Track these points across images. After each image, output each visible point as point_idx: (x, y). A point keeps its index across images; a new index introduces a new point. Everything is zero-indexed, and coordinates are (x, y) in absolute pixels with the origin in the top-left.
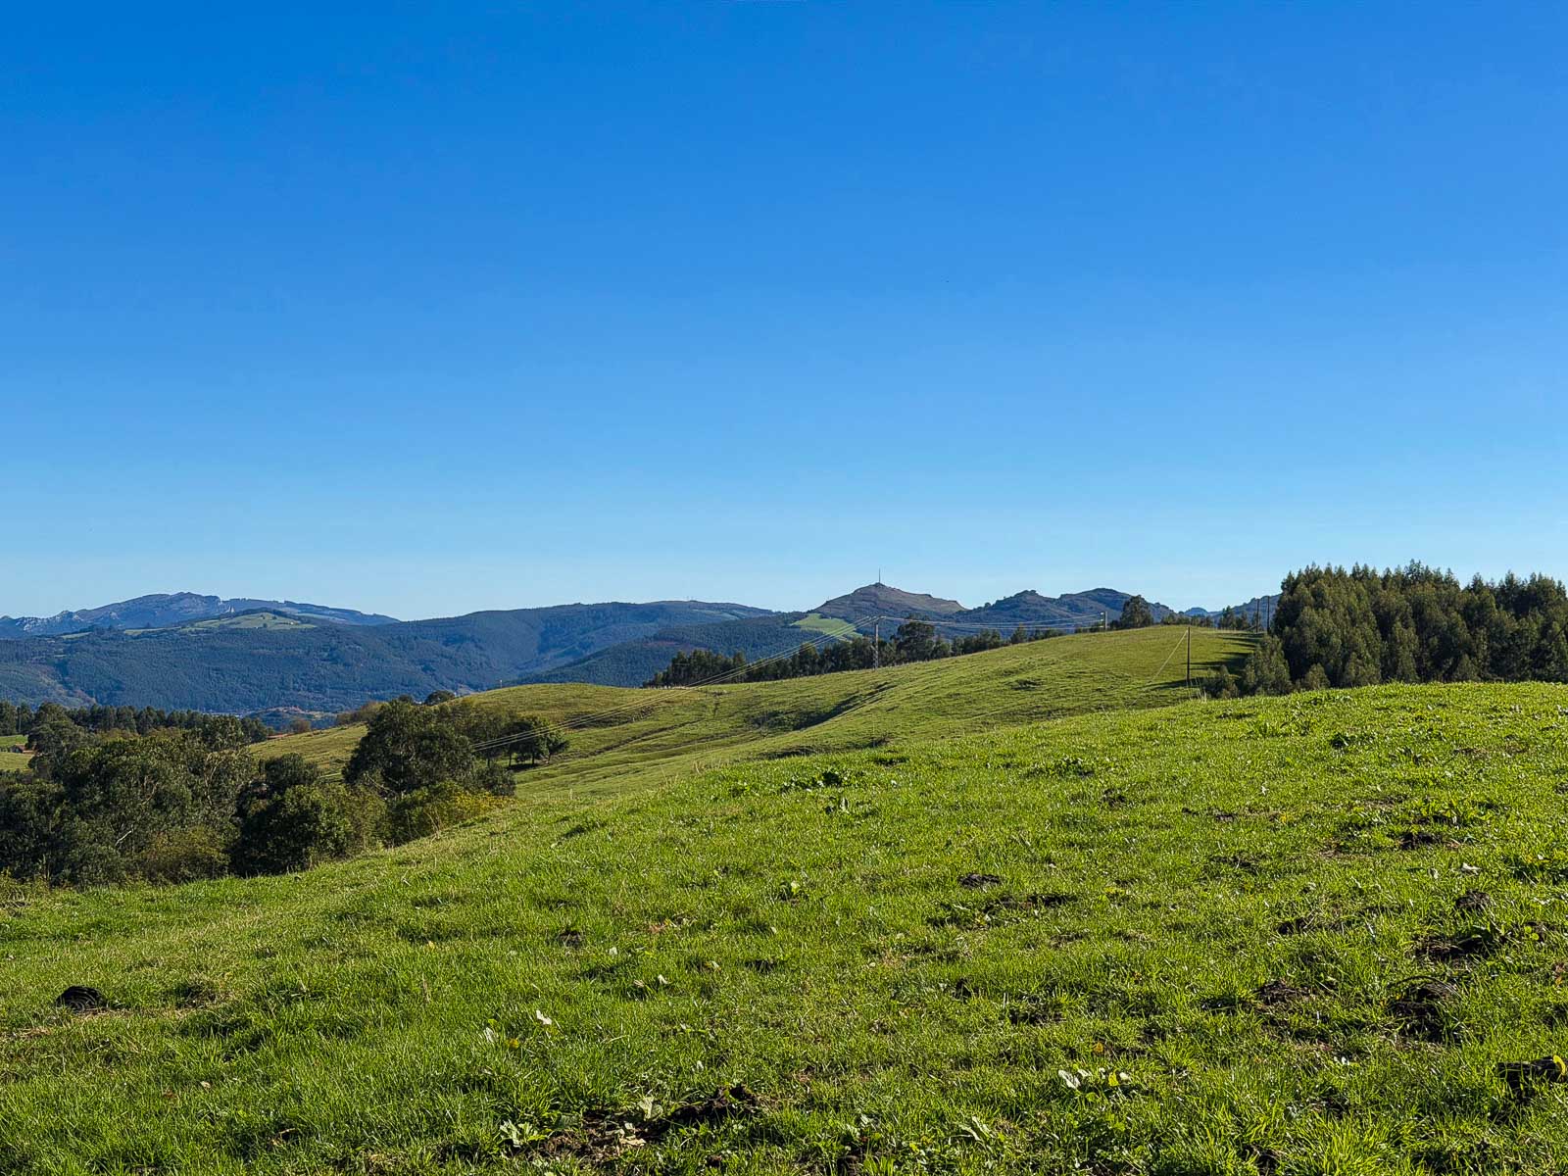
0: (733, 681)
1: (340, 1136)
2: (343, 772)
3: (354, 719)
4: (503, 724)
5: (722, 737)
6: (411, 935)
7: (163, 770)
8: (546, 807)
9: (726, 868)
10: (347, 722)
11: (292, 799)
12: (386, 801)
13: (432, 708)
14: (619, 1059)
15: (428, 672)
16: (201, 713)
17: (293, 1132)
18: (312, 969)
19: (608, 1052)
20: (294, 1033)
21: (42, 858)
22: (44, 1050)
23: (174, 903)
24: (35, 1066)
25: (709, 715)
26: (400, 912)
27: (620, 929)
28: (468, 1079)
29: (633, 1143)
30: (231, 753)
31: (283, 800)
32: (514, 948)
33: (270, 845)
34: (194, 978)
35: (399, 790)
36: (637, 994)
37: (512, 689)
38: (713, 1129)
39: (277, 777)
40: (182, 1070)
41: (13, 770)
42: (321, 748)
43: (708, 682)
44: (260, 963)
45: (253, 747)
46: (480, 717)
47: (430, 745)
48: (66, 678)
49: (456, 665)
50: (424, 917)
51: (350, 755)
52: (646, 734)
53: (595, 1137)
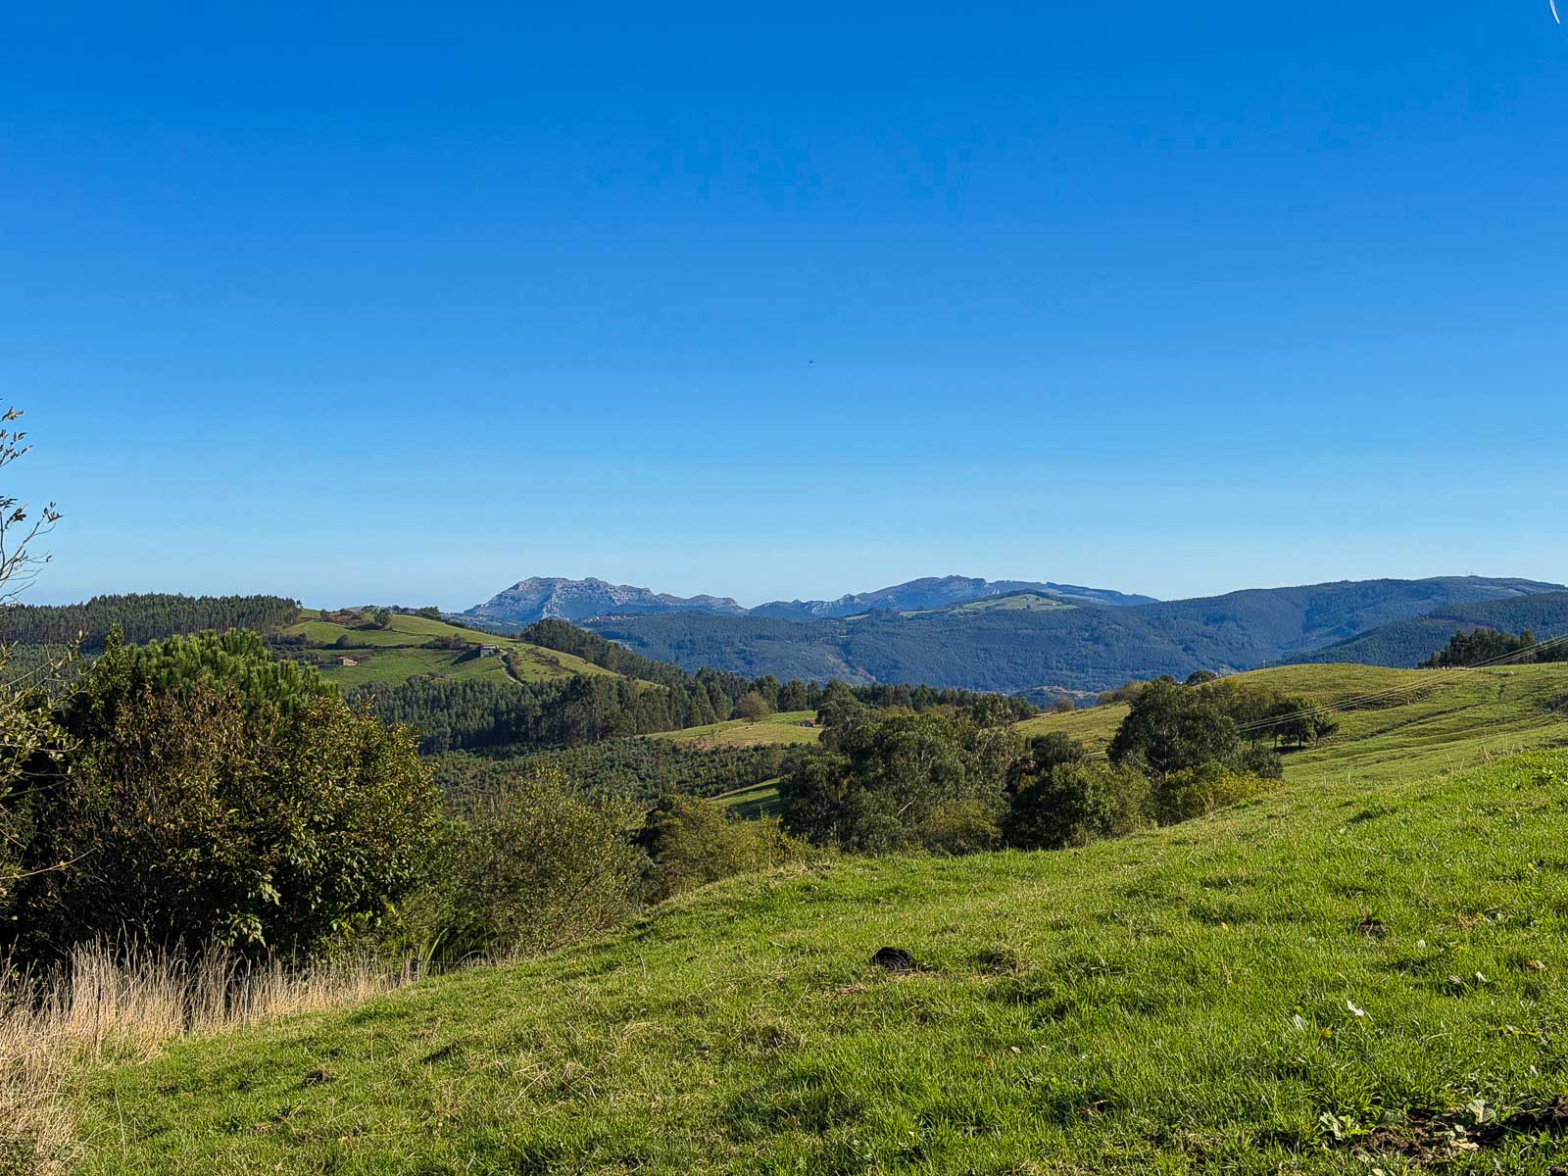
0: (1521, 662)
1: (1154, 1112)
2: (1107, 751)
3: (1117, 698)
4: (1267, 705)
5: (1510, 722)
6: (1203, 916)
7: (939, 746)
8: (1325, 792)
9: (1542, 862)
10: (1109, 702)
11: (1059, 776)
12: (1150, 780)
13: (1194, 688)
14: (1441, 1059)
15: (1189, 652)
16: (971, 691)
17: (1106, 1104)
18: (1107, 945)
19: (1429, 1049)
20: (1097, 1006)
21: (833, 826)
22: (864, 1005)
23: (963, 873)
24: (858, 1021)
25: (1494, 697)
26: (1190, 892)
27: (1427, 922)
28: (1280, 1065)
29: (1465, 1146)
30: (1000, 730)
31: (1051, 776)
32: (1313, 934)
33: (1039, 820)
34: (995, 945)
35: (1163, 770)
36: (1453, 991)
37: (1276, 669)
38: (1554, 1139)
39: (1044, 754)
40: (993, 1035)
41: (805, 742)
42: (1086, 726)
43: (1492, 663)
44: (1056, 935)
45: (1020, 725)
46: (1244, 697)
47: (1194, 725)
48: (850, 658)
49: (1217, 644)
50: (1215, 899)
51: (1113, 735)
52: (1422, 717)
53: (1422, 1136)
